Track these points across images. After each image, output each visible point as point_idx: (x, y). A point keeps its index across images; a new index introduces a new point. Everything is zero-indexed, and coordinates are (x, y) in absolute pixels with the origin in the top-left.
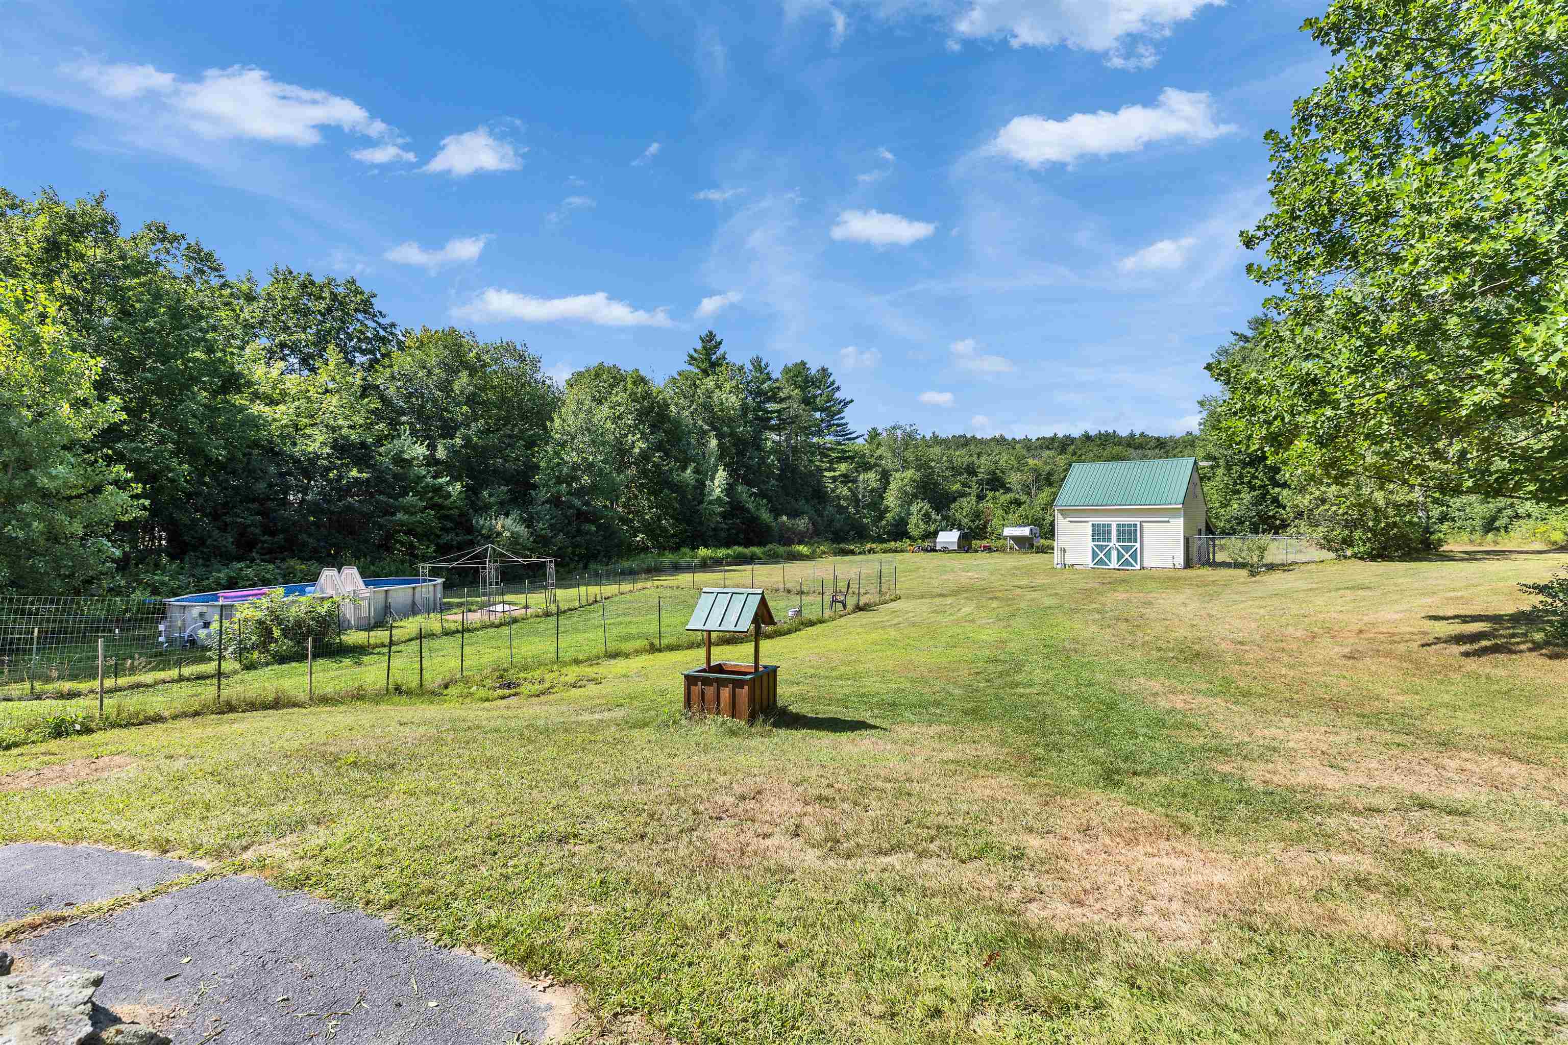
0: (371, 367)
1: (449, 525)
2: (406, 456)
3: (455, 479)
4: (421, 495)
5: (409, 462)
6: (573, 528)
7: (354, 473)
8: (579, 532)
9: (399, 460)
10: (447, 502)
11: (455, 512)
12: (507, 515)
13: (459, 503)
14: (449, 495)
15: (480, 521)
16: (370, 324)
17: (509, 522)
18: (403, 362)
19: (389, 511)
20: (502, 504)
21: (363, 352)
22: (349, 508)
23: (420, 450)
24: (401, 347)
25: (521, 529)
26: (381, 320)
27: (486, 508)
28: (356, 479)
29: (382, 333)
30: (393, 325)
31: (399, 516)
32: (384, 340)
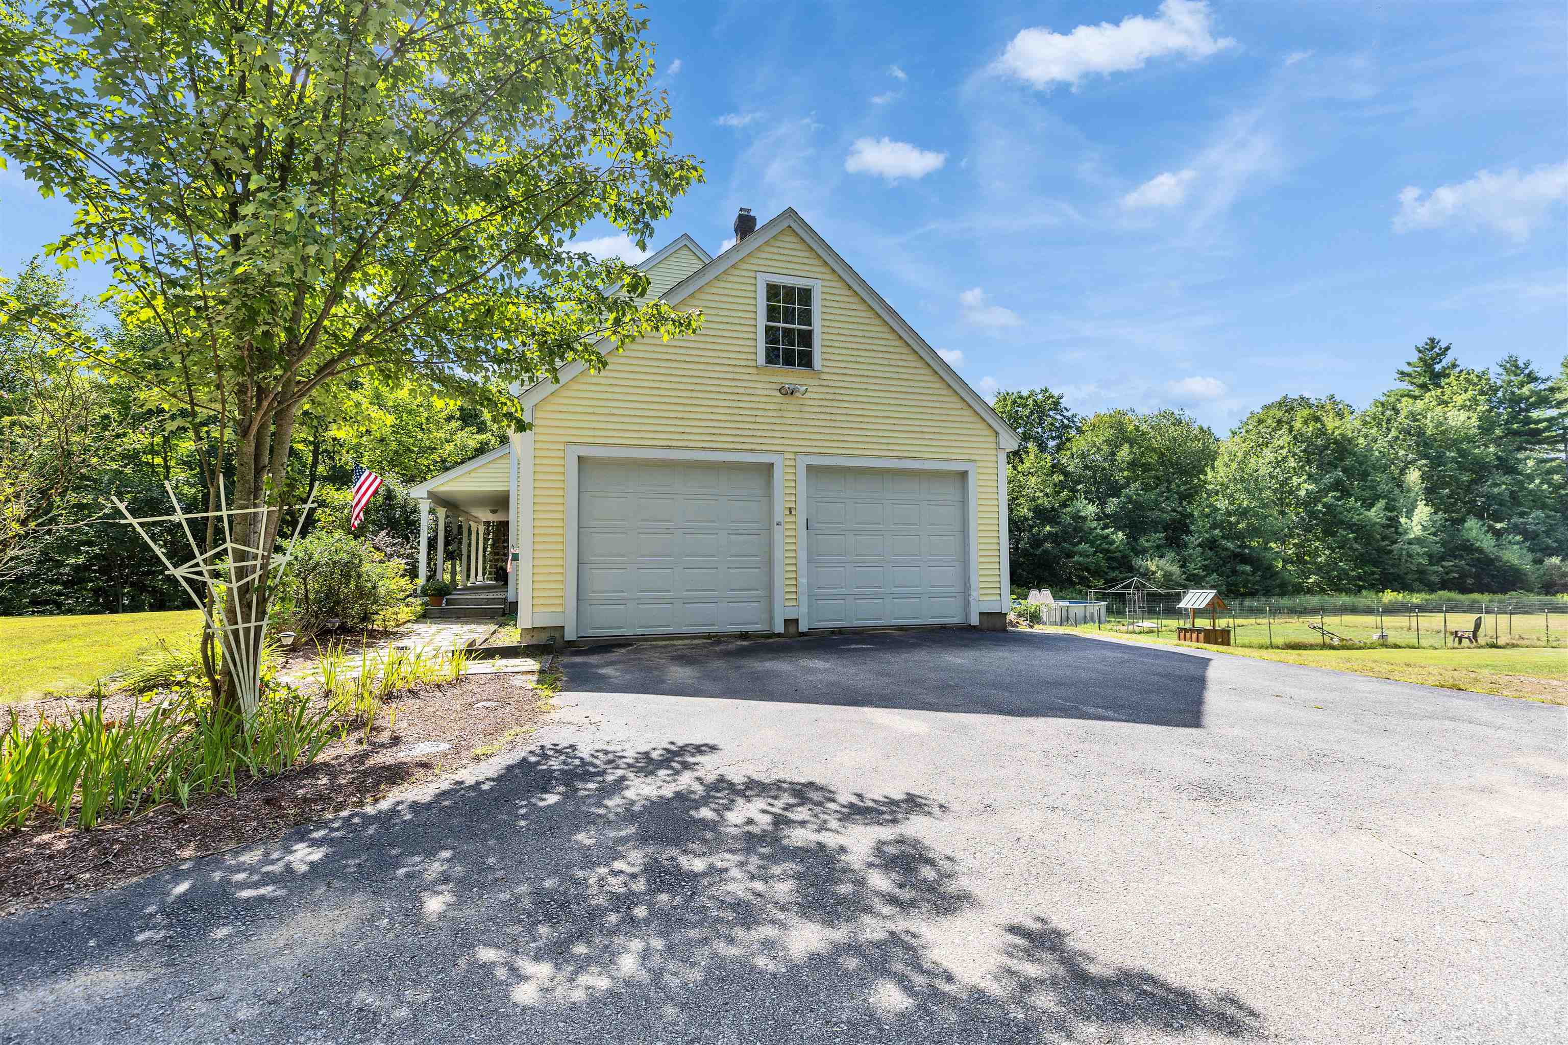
0: (1059, 448)
1: (1115, 564)
2: (1083, 514)
3: (1118, 528)
4: (1092, 543)
5: (1084, 519)
6: (1227, 569)
7: (1048, 528)
8: (1234, 572)
9: (1077, 517)
10: (1112, 547)
11: (1118, 554)
12: (1161, 557)
13: (1121, 548)
14: (1114, 542)
15: (1138, 562)
16: (1058, 417)
17: (1162, 562)
18: (1080, 444)
19: (1069, 555)
20: (1158, 547)
21: (1053, 438)
22: (1046, 552)
23: (1091, 510)
24: (1080, 431)
25: (1175, 569)
26: (1066, 414)
27: (1144, 551)
28: (1049, 533)
29: (1066, 422)
30: (1074, 416)
31: (1076, 558)
32: (1067, 427)
